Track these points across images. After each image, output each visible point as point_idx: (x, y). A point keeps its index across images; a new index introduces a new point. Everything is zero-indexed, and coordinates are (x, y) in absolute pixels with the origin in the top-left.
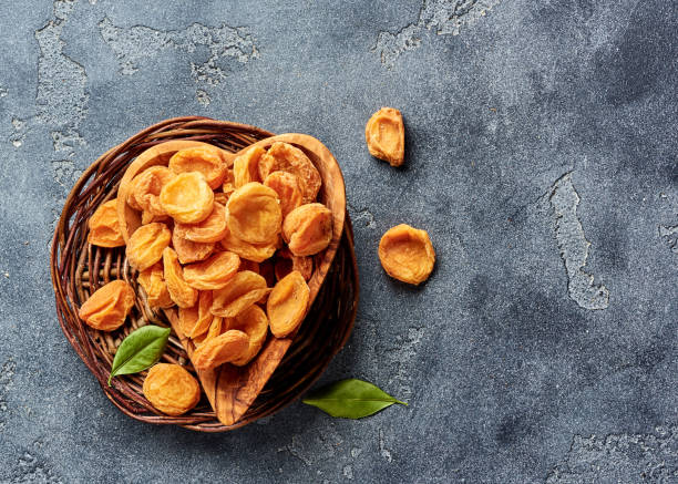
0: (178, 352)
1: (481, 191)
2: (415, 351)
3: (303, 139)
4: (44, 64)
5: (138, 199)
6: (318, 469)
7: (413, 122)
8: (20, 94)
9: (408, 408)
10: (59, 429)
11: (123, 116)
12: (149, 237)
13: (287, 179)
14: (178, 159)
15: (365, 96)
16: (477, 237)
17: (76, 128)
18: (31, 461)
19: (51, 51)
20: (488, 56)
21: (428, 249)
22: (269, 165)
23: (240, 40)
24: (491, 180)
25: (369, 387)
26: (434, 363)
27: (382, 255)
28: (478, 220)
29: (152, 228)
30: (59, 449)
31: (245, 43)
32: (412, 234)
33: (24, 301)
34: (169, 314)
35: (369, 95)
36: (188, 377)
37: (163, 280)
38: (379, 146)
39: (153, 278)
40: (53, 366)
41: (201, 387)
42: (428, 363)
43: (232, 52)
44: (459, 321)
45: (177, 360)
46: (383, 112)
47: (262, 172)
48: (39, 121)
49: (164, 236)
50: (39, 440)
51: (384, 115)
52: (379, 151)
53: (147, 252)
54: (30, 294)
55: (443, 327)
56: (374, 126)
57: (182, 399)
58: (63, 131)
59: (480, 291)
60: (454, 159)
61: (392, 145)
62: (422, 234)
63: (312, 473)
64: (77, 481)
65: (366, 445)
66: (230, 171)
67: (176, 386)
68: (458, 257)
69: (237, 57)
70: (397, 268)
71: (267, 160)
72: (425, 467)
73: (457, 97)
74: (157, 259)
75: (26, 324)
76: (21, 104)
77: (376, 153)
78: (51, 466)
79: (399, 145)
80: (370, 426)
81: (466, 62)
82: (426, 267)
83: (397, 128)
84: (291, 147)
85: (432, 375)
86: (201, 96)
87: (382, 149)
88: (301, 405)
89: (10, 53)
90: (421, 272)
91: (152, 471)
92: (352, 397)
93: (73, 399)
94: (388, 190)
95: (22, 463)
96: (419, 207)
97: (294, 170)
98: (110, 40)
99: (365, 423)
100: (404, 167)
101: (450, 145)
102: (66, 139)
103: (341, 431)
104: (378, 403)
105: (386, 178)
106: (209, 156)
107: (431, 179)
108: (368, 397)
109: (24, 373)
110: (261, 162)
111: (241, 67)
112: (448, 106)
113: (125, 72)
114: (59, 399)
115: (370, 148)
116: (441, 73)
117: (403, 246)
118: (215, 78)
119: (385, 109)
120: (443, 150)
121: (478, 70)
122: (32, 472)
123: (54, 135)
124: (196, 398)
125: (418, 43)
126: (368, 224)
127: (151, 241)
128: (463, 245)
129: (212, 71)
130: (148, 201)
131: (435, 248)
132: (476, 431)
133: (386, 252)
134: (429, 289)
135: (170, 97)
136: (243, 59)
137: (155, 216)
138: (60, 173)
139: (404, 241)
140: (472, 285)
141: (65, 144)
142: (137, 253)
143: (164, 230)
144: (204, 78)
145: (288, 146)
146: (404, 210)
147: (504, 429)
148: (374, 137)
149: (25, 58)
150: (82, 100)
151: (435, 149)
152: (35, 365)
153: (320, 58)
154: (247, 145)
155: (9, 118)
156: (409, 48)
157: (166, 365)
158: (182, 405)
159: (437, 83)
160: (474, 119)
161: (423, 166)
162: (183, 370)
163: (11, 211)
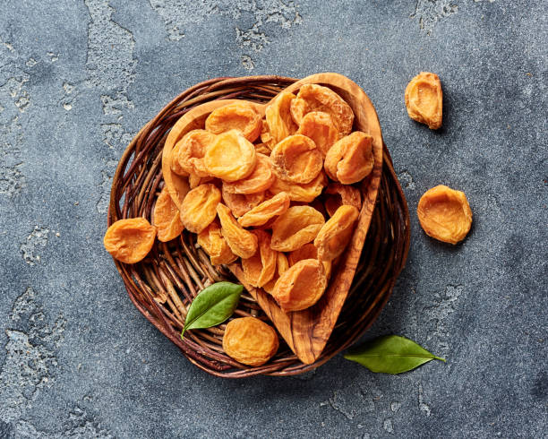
0: (248, 305)
1: (517, 154)
2: (453, 308)
3: (328, 77)
4: (94, 30)
5: (182, 165)
6: (359, 422)
7: (452, 86)
8: (70, 59)
9: (446, 364)
10: (108, 384)
11: (170, 80)
12: (200, 199)
13: (321, 117)
14: (214, 119)
15: (405, 61)
16: (513, 198)
17: (125, 91)
18: (81, 415)
19: (101, 18)
20: (524, 22)
21: (465, 209)
22: (301, 108)
23: (284, 7)
24: (526, 143)
25: (408, 343)
26: (471, 320)
27: (421, 215)
28: (514, 182)
29: (201, 190)
30: (108, 404)
31: (288, 10)
32: (449, 195)
33: (74, 260)
34: (233, 269)
35: (409, 60)
36: (263, 326)
37: (222, 237)
38: (418, 109)
39: (212, 237)
40: (103, 323)
41: (278, 334)
42: (465, 321)
43: (276, 18)
44: (495, 279)
45: (250, 312)
46: (422, 76)
47: (295, 116)
48: (89, 85)
49: (214, 195)
50: (89, 394)
51: (423, 79)
52: (418, 114)
53: (201, 214)
54: (80, 253)
55: (480, 285)
56: (413, 91)
57: (263, 348)
58: (113, 95)
59: (516, 251)
60: (491, 122)
61: (430, 108)
62: (460, 195)
63: (353, 426)
64: (125, 435)
65: (405, 399)
66: (264, 121)
67: (254, 337)
68: (495, 218)
69: (279, 23)
70: (435, 229)
71: (298, 103)
72: (463, 421)
73: (493, 62)
74: (212, 218)
75: (77, 282)
76: (71, 68)
77: (416, 116)
78: (101, 420)
79: (437, 109)
80: (409, 381)
81: (503, 28)
82: (464, 227)
83: (436, 91)
84: (319, 87)
85: (470, 332)
86: (246, 61)
87: (421, 113)
88: (343, 360)
89: (61, 20)
90: (459, 231)
91: (198, 425)
92: (392, 353)
93: (121, 354)
94: (426, 152)
95: (73, 417)
96: (457, 169)
97: (326, 108)
98: (158, 6)
99: (404, 378)
100: (442, 130)
101: (487, 109)
102: (114, 103)
103: (381, 386)
104: (417, 359)
105: (425, 140)
106: (243, 111)
107: (468, 141)
108: (407, 353)
109: (74, 329)
110: (292, 107)
111: (284, 32)
112: (485, 70)
113: (172, 37)
114: (108, 355)
115: (409, 111)
116: (478, 38)
117: (441, 207)
118: (259, 43)
119: (424, 74)
120: (480, 114)
121: (514, 36)
122: (82, 426)
123: (103, 99)
124: (275, 344)
125: (456, 9)
126: (407, 185)
127: (203, 203)
128: (499, 205)
129: (257, 37)
130: (192, 165)
131: (472, 208)
132: (512, 386)
133: (424, 211)
134: (466, 249)
135: (216, 62)
136: (286, 25)
137: (202, 178)
138: (109, 136)
139: (443, 201)
140: (507, 244)
141: (114, 108)
142: (192, 216)
143: (213, 190)
144: (248, 43)
145: (315, 87)
146: (442, 172)
147: (539, 384)
148: (413, 101)
149: (76, 24)
150: (131, 65)
151: (472, 112)
152: (85, 322)
153: (360, 24)
154: (274, 96)
155: (60, 83)
156: (448, 15)
157: (241, 319)
158: (264, 354)
159: (474, 49)
160: (510, 83)
161: (460, 129)
162: (258, 321)
163: (61, 173)
